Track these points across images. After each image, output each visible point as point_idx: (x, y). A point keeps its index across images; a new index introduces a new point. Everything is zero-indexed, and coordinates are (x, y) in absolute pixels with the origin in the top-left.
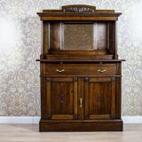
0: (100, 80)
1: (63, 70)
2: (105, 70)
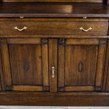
0: (83, 42)
1: (25, 28)
2: (90, 28)
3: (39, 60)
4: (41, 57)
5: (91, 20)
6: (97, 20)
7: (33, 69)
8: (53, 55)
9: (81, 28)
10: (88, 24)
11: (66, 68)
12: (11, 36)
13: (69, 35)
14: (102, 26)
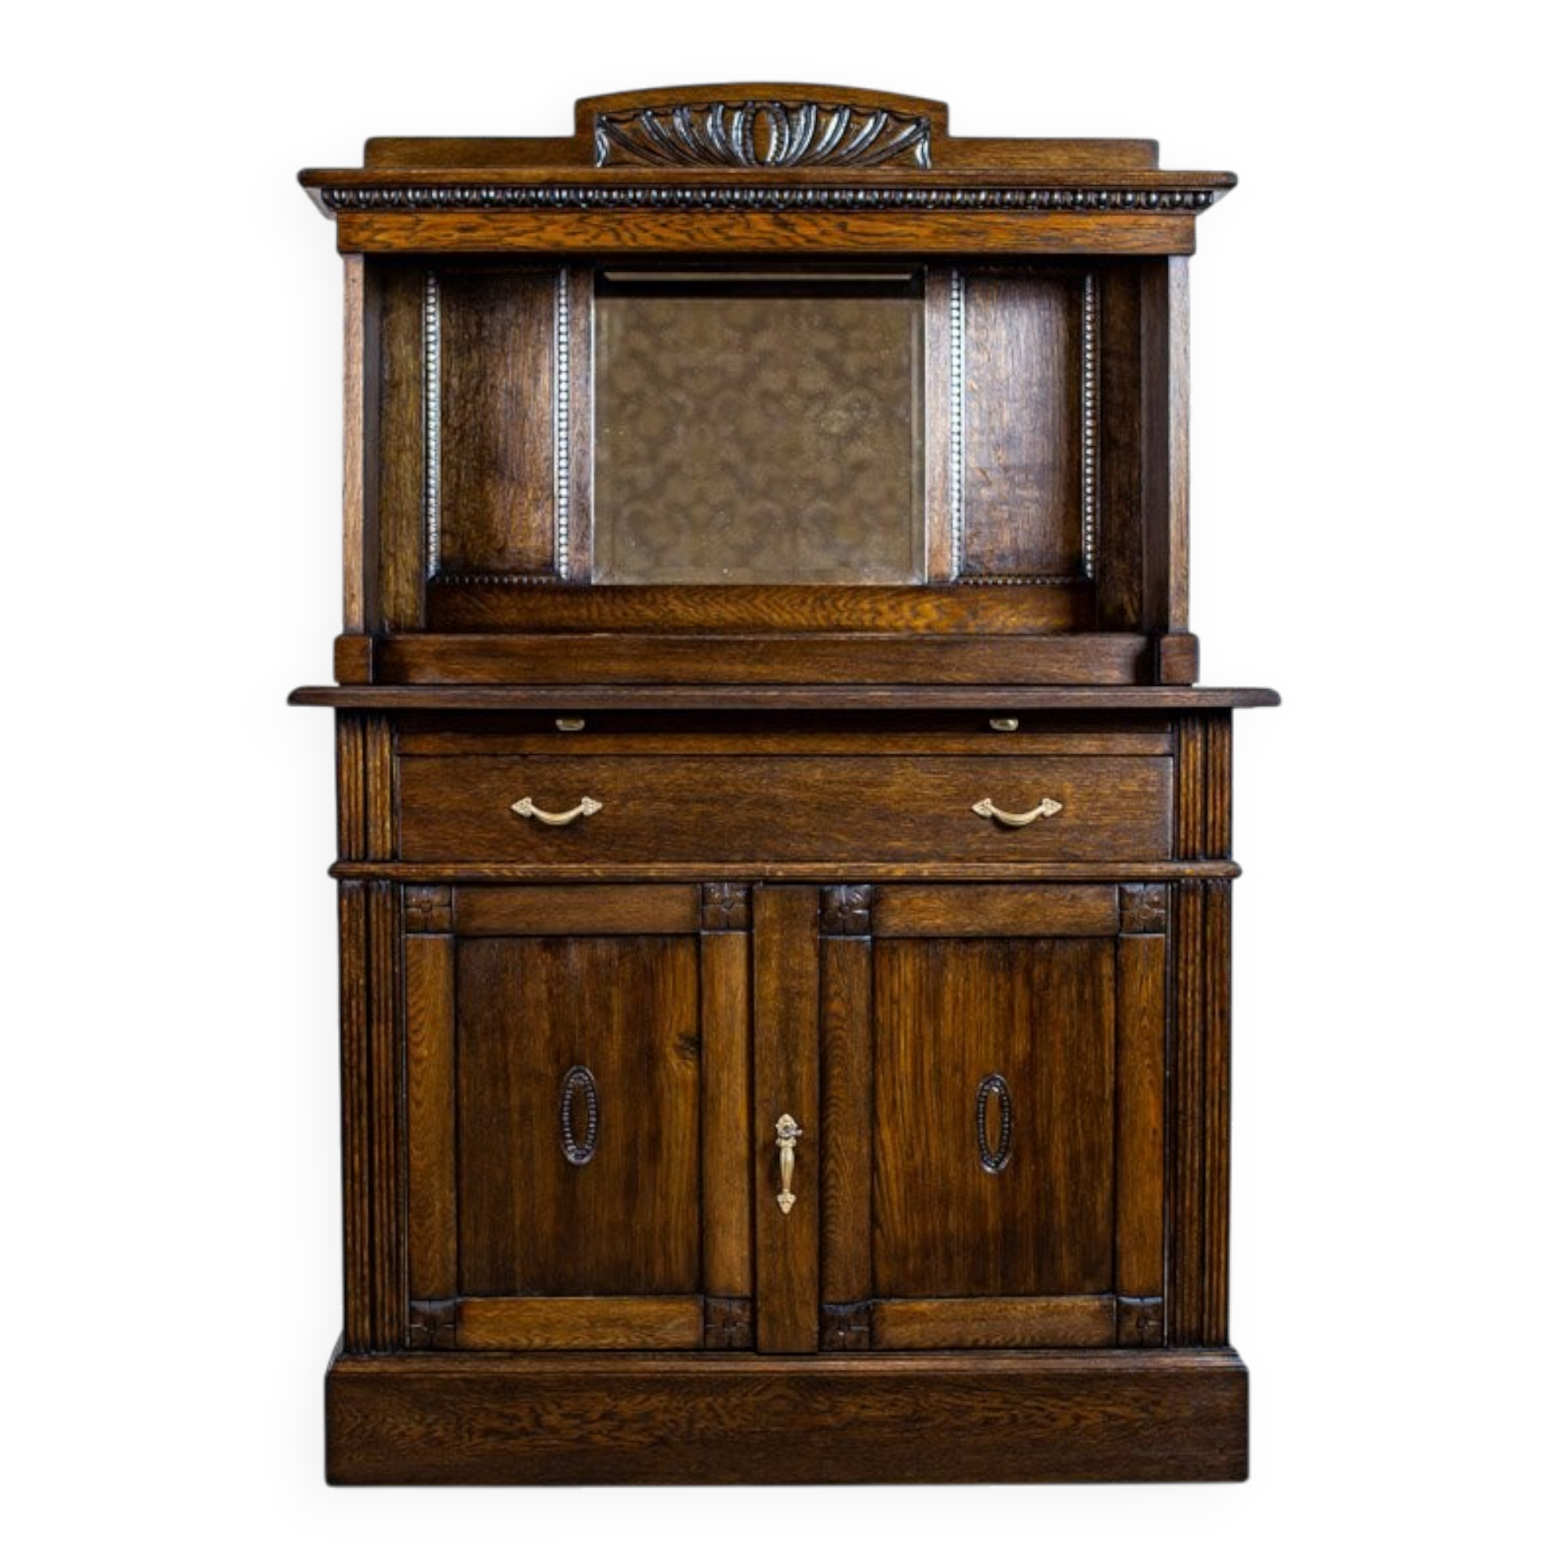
1: (590, 806)
2: (1049, 807)
3: (679, 1068)
4: (696, 1043)
5: (1050, 744)
6: (1088, 744)
7: (631, 1148)
8: (787, 1019)
9: (985, 807)
10: (1028, 777)
11: (886, 1134)
12: (487, 870)
13: (897, 857)
14: (1132, 786)
